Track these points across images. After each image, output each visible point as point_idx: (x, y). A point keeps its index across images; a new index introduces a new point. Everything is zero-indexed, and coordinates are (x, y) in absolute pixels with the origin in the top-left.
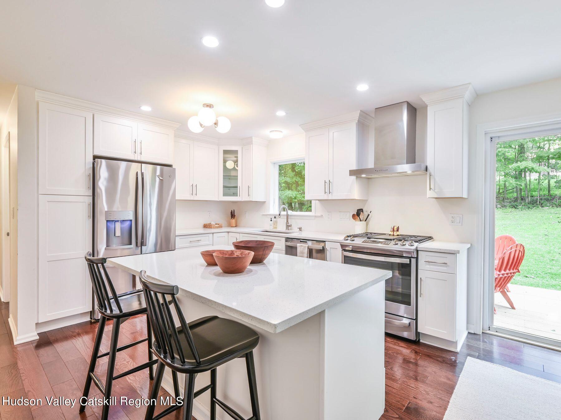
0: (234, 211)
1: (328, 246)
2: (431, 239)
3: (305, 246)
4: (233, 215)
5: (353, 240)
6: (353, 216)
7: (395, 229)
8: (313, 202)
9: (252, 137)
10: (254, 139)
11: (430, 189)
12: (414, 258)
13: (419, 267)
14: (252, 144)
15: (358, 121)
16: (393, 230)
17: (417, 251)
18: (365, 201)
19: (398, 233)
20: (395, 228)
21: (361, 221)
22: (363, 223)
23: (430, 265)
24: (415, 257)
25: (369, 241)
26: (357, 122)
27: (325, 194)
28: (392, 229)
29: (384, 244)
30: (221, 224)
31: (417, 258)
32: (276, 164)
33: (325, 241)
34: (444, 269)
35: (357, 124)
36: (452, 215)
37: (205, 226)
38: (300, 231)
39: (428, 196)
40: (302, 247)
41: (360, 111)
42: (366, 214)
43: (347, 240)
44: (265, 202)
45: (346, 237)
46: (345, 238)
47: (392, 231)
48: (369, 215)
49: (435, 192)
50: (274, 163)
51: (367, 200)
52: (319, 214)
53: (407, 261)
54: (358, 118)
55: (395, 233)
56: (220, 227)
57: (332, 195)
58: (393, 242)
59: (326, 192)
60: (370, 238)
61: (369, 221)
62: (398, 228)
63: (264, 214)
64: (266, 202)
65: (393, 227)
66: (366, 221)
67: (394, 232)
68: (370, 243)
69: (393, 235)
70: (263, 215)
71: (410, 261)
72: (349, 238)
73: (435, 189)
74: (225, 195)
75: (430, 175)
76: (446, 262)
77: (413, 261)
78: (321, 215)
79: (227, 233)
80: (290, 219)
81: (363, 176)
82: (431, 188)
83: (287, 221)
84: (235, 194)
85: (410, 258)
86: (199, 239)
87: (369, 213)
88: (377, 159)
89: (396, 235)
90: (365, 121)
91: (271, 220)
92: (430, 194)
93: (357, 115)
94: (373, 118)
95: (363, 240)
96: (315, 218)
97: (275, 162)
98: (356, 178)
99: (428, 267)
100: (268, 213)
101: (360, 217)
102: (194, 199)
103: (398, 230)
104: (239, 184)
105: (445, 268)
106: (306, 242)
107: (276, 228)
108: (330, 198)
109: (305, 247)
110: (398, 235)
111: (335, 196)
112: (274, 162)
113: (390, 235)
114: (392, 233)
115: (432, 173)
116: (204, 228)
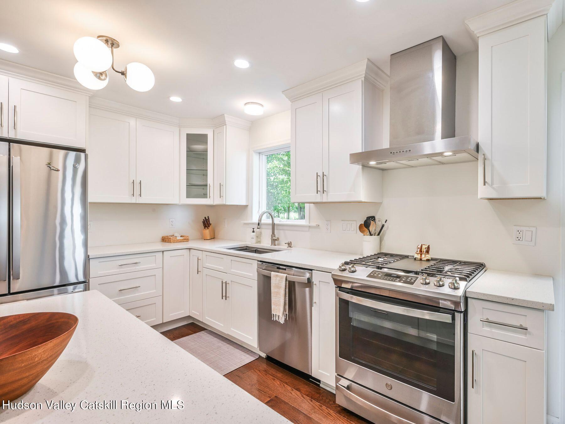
0: (208, 218)
1: (316, 278)
2: (483, 268)
3: (283, 276)
4: (206, 223)
5: (353, 272)
6: (361, 227)
7: (424, 250)
8: (307, 206)
9: (224, 114)
10: (227, 118)
11: (485, 183)
12: (461, 312)
13: (470, 330)
14: (226, 125)
15: (365, 78)
16: (421, 251)
17: (466, 299)
18: (377, 205)
19: (429, 257)
20: (424, 247)
21: (371, 235)
22: (375, 238)
23: (490, 327)
24: (462, 310)
25: (379, 274)
26: (363, 79)
27: (317, 193)
28: (419, 250)
29: (405, 282)
30: (187, 235)
31: (466, 313)
32: (262, 154)
33: (311, 270)
34: (519, 337)
35: (364, 82)
36: (518, 228)
37: (165, 240)
38: (289, 248)
39: (479, 197)
40: (278, 278)
41: (367, 60)
42: (379, 224)
43: (344, 270)
44: (246, 206)
45: (343, 265)
46: (340, 267)
47: (418, 252)
48: (383, 226)
49: (493, 188)
50: (259, 153)
51: (381, 203)
52: (313, 224)
53: (446, 318)
54: (364, 72)
55: (423, 256)
56: (185, 241)
57: (327, 195)
58: (420, 277)
59: (318, 190)
60: (381, 268)
61: (384, 235)
62: (428, 247)
63: (246, 222)
64: (249, 207)
65: (419, 247)
66: (378, 235)
67: (421, 254)
68: (380, 278)
69: (421, 260)
70: (245, 224)
71: (453, 319)
72: (347, 267)
73: (492, 184)
74: (189, 196)
75: (485, 159)
76: (524, 326)
77: (459, 318)
78: (316, 225)
79: (188, 251)
80: (277, 229)
81: (373, 163)
82: (486, 181)
83: (273, 233)
84: (205, 196)
85: (452, 312)
86: (137, 262)
87: (384, 223)
88: (393, 136)
89: (425, 259)
90: (376, 80)
91: (253, 232)
92: (483, 192)
93: (361, 69)
94: (387, 75)
95: (370, 270)
96: (309, 230)
97: (261, 151)
98: (363, 168)
99: (487, 330)
100: (250, 222)
101: (371, 229)
102: (137, 202)
103: (428, 252)
104: (210, 181)
105: (523, 337)
106: (285, 269)
107: (259, 242)
108: (324, 200)
109: (282, 278)
110: (428, 260)
111: (333, 196)
112: (259, 151)
113: (415, 259)
114: (418, 256)
115: (488, 155)
116: (162, 242)
